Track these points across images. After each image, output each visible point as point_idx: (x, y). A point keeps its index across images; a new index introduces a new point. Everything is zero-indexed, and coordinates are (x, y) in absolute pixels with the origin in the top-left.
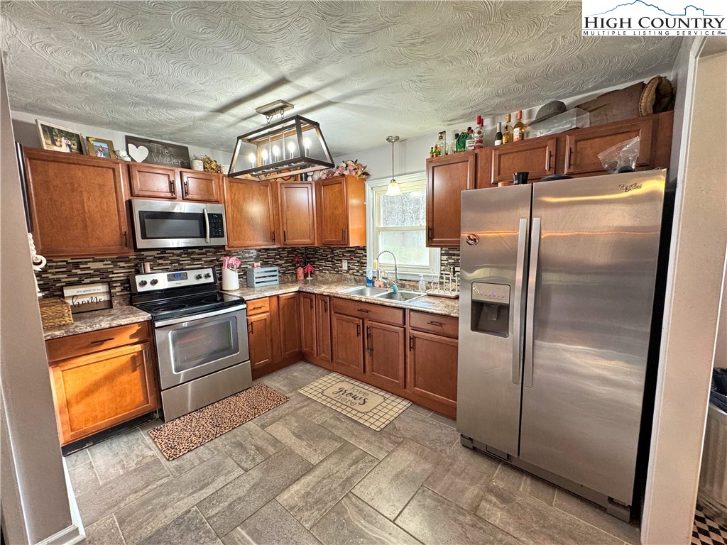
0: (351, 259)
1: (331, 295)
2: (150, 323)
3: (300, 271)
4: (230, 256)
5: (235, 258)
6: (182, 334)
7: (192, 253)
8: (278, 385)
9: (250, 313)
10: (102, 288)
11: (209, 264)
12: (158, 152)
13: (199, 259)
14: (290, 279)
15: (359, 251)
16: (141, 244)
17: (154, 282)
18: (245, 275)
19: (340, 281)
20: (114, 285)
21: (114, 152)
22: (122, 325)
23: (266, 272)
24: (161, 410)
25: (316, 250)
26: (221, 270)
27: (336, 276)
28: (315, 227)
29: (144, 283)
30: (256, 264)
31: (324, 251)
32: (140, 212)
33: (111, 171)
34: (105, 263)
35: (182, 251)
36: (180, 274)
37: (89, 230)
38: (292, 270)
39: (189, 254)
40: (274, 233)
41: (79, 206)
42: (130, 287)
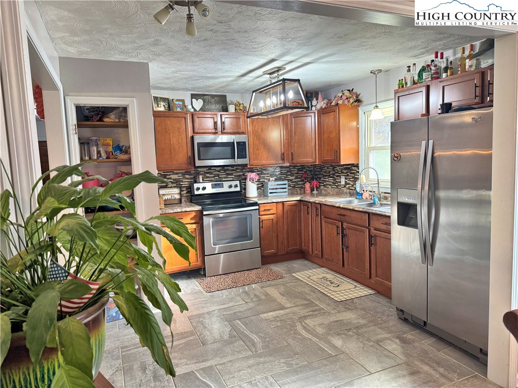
0: (348, 175)
1: (321, 203)
2: (201, 212)
3: (308, 185)
4: (252, 172)
5: (255, 173)
6: (218, 221)
7: (227, 170)
8: (279, 269)
9: (261, 213)
10: (177, 191)
11: (238, 178)
12: (208, 102)
13: (231, 174)
14: (299, 192)
15: (354, 168)
16: (198, 163)
17: (204, 188)
18: (262, 187)
19: (339, 194)
20: (183, 189)
21: (185, 106)
22: (187, 211)
23: (278, 185)
24: (204, 268)
25: (321, 167)
26: (245, 182)
27: (336, 190)
28: (317, 148)
29: (198, 189)
30: (271, 179)
31: (328, 168)
32: (198, 143)
33: (184, 119)
34: (179, 175)
35: (221, 168)
36: (219, 184)
37: (173, 155)
38: (301, 184)
39: (225, 171)
40: (284, 154)
41: (168, 141)
42: (191, 191)
